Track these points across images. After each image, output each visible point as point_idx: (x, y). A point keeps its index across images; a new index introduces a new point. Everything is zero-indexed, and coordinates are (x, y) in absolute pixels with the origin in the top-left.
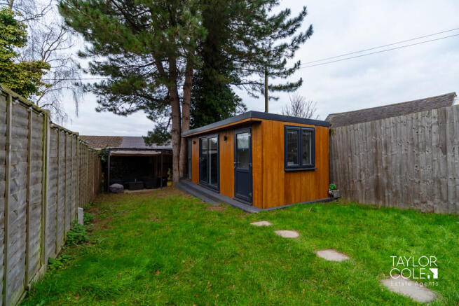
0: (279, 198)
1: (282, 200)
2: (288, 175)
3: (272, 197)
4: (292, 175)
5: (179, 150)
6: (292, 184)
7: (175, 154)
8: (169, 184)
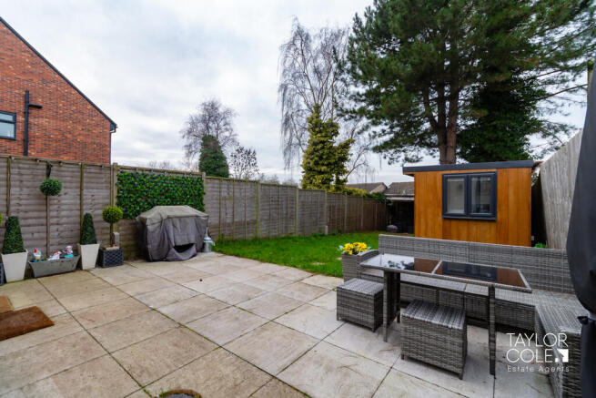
2: (447, 222)
4: (454, 223)
6: (454, 231)
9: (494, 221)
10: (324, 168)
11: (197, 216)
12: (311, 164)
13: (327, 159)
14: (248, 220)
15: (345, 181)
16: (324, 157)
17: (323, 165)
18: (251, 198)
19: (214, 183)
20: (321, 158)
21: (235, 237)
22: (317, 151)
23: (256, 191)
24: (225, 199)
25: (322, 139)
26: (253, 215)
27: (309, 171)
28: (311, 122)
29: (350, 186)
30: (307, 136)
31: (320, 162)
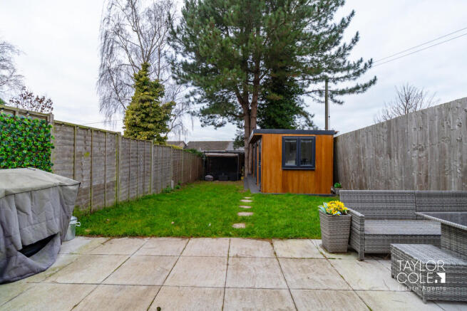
0: (277, 188)
1: (279, 189)
2: (285, 172)
3: (271, 186)
4: (290, 173)
5: (249, 153)
6: (290, 179)
7: (246, 156)
8: (242, 178)
9: (314, 170)
10: (150, 126)
11: (61, 186)
12: (138, 120)
13: (153, 117)
14: (108, 181)
15: (166, 138)
16: (151, 115)
17: (149, 122)
18: (111, 154)
19: (65, 133)
20: (147, 115)
21: (94, 207)
22: (145, 108)
23: (117, 146)
24: (81, 155)
25: (151, 98)
26: (112, 176)
27: (132, 126)
28: (138, 80)
29: (169, 143)
30: (132, 93)
31: (147, 119)
